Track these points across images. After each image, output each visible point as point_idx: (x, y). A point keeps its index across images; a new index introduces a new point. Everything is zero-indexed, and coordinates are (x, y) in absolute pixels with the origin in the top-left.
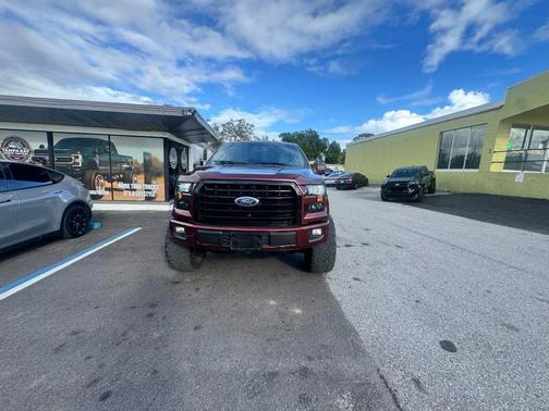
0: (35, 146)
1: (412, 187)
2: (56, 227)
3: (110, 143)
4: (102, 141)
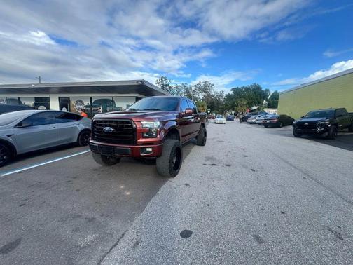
0: (86, 104)
2: (75, 140)
3: (113, 101)
4: (110, 100)
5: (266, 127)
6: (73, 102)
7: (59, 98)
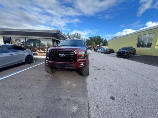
0: (22, 41)
1: (126, 53)
2: (24, 61)
3: (39, 40)
5: (105, 53)
6: (13, 40)
7: (3, 37)
